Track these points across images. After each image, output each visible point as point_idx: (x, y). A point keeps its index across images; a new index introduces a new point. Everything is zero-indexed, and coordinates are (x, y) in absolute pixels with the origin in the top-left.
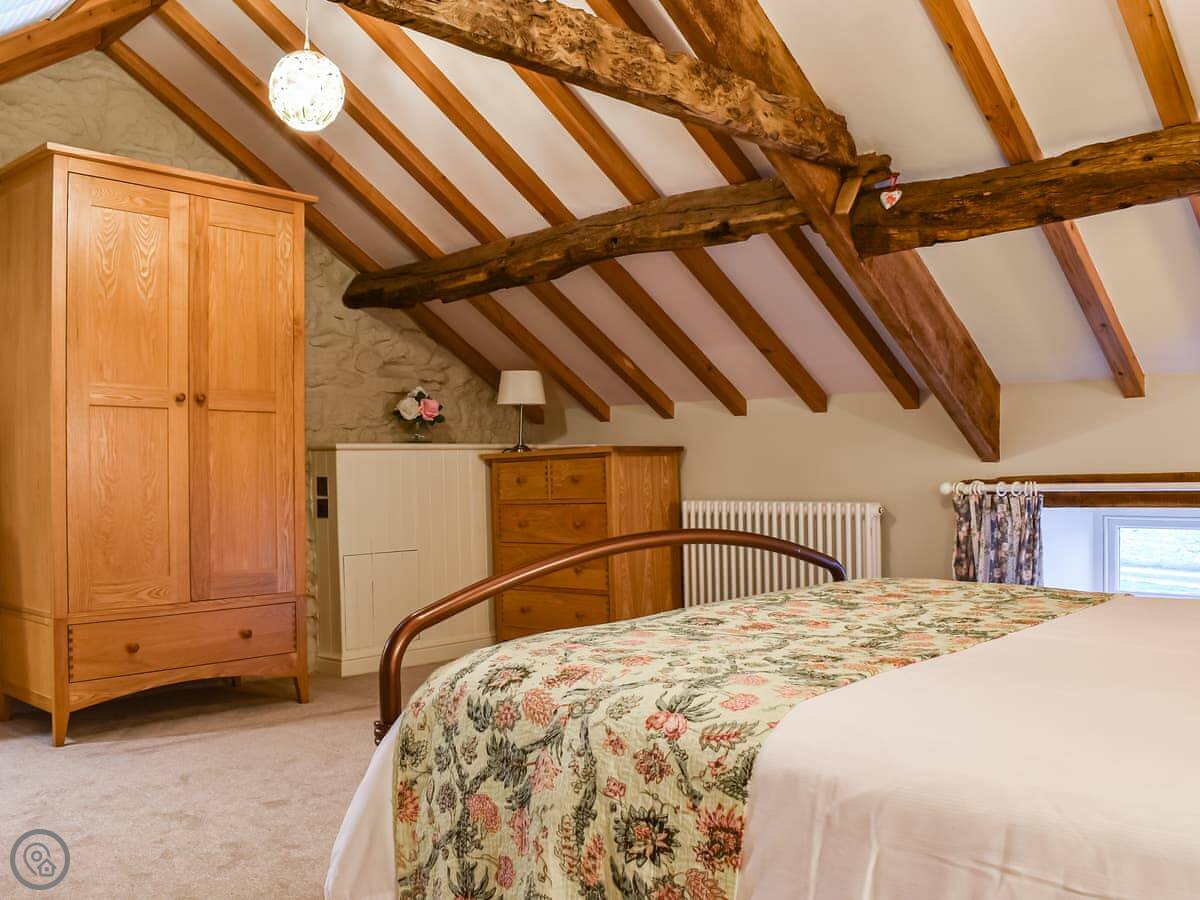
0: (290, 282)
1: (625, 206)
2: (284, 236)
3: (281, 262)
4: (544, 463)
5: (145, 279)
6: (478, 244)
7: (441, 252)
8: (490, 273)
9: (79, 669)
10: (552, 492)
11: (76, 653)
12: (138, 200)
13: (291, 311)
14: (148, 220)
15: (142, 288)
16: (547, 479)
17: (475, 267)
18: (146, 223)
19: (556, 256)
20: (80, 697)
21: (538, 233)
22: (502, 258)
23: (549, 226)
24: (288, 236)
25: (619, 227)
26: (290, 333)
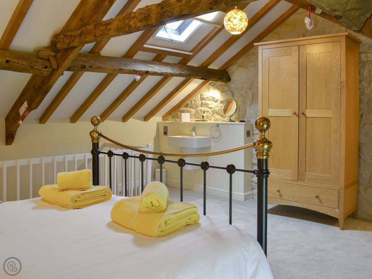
3: (335, 61)
5: (285, 76)
15: (284, 79)
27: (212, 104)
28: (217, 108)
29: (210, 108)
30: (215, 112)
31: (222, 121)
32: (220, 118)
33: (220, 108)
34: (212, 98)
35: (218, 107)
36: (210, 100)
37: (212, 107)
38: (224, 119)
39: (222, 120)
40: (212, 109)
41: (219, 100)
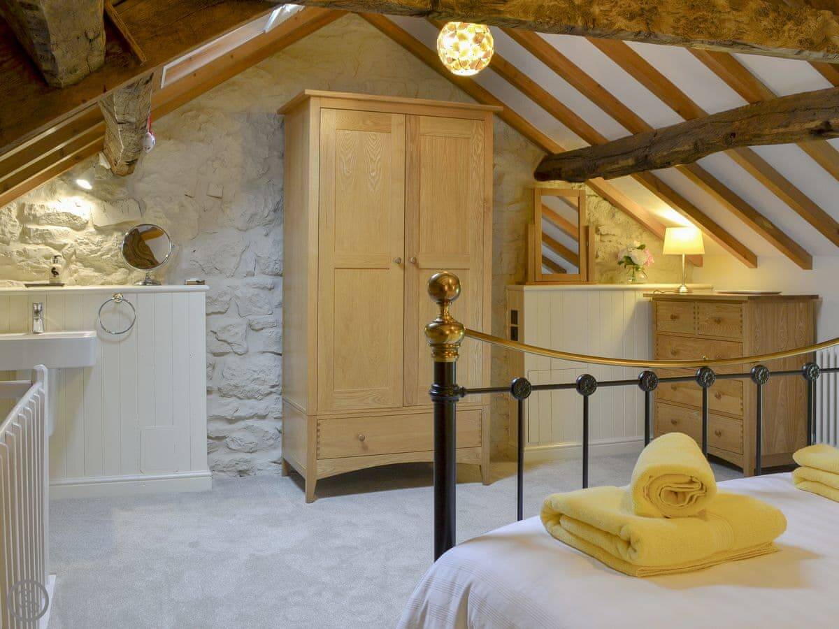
0: (481, 171)
1: (745, 105)
2: (477, 138)
3: (475, 158)
4: (693, 304)
5: (374, 178)
6: (630, 134)
7: (605, 139)
8: (637, 159)
9: (324, 451)
10: (698, 329)
11: (322, 440)
12: (368, 122)
13: (482, 194)
14: (375, 135)
15: (372, 184)
16: (694, 318)
17: (626, 154)
18: (374, 138)
19: (686, 147)
20: (326, 469)
21: (675, 127)
22: (647, 147)
23: (684, 121)
24: (479, 137)
25: (737, 123)
26: (481, 210)
27: (66, 235)
28: (84, 246)
29: (59, 247)
30: (74, 257)
31: (102, 284)
32: (96, 274)
33: (94, 248)
34: (65, 218)
35: (87, 244)
36: (59, 224)
37: (65, 245)
38: (105, 277)
39: (103, 281)
40: (65, 250)
41: (90, 224)
